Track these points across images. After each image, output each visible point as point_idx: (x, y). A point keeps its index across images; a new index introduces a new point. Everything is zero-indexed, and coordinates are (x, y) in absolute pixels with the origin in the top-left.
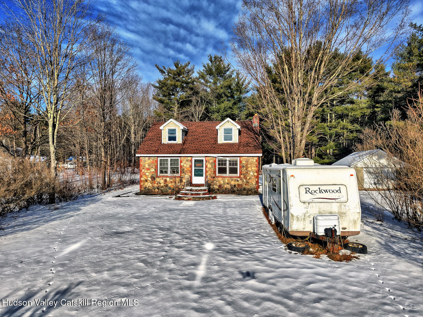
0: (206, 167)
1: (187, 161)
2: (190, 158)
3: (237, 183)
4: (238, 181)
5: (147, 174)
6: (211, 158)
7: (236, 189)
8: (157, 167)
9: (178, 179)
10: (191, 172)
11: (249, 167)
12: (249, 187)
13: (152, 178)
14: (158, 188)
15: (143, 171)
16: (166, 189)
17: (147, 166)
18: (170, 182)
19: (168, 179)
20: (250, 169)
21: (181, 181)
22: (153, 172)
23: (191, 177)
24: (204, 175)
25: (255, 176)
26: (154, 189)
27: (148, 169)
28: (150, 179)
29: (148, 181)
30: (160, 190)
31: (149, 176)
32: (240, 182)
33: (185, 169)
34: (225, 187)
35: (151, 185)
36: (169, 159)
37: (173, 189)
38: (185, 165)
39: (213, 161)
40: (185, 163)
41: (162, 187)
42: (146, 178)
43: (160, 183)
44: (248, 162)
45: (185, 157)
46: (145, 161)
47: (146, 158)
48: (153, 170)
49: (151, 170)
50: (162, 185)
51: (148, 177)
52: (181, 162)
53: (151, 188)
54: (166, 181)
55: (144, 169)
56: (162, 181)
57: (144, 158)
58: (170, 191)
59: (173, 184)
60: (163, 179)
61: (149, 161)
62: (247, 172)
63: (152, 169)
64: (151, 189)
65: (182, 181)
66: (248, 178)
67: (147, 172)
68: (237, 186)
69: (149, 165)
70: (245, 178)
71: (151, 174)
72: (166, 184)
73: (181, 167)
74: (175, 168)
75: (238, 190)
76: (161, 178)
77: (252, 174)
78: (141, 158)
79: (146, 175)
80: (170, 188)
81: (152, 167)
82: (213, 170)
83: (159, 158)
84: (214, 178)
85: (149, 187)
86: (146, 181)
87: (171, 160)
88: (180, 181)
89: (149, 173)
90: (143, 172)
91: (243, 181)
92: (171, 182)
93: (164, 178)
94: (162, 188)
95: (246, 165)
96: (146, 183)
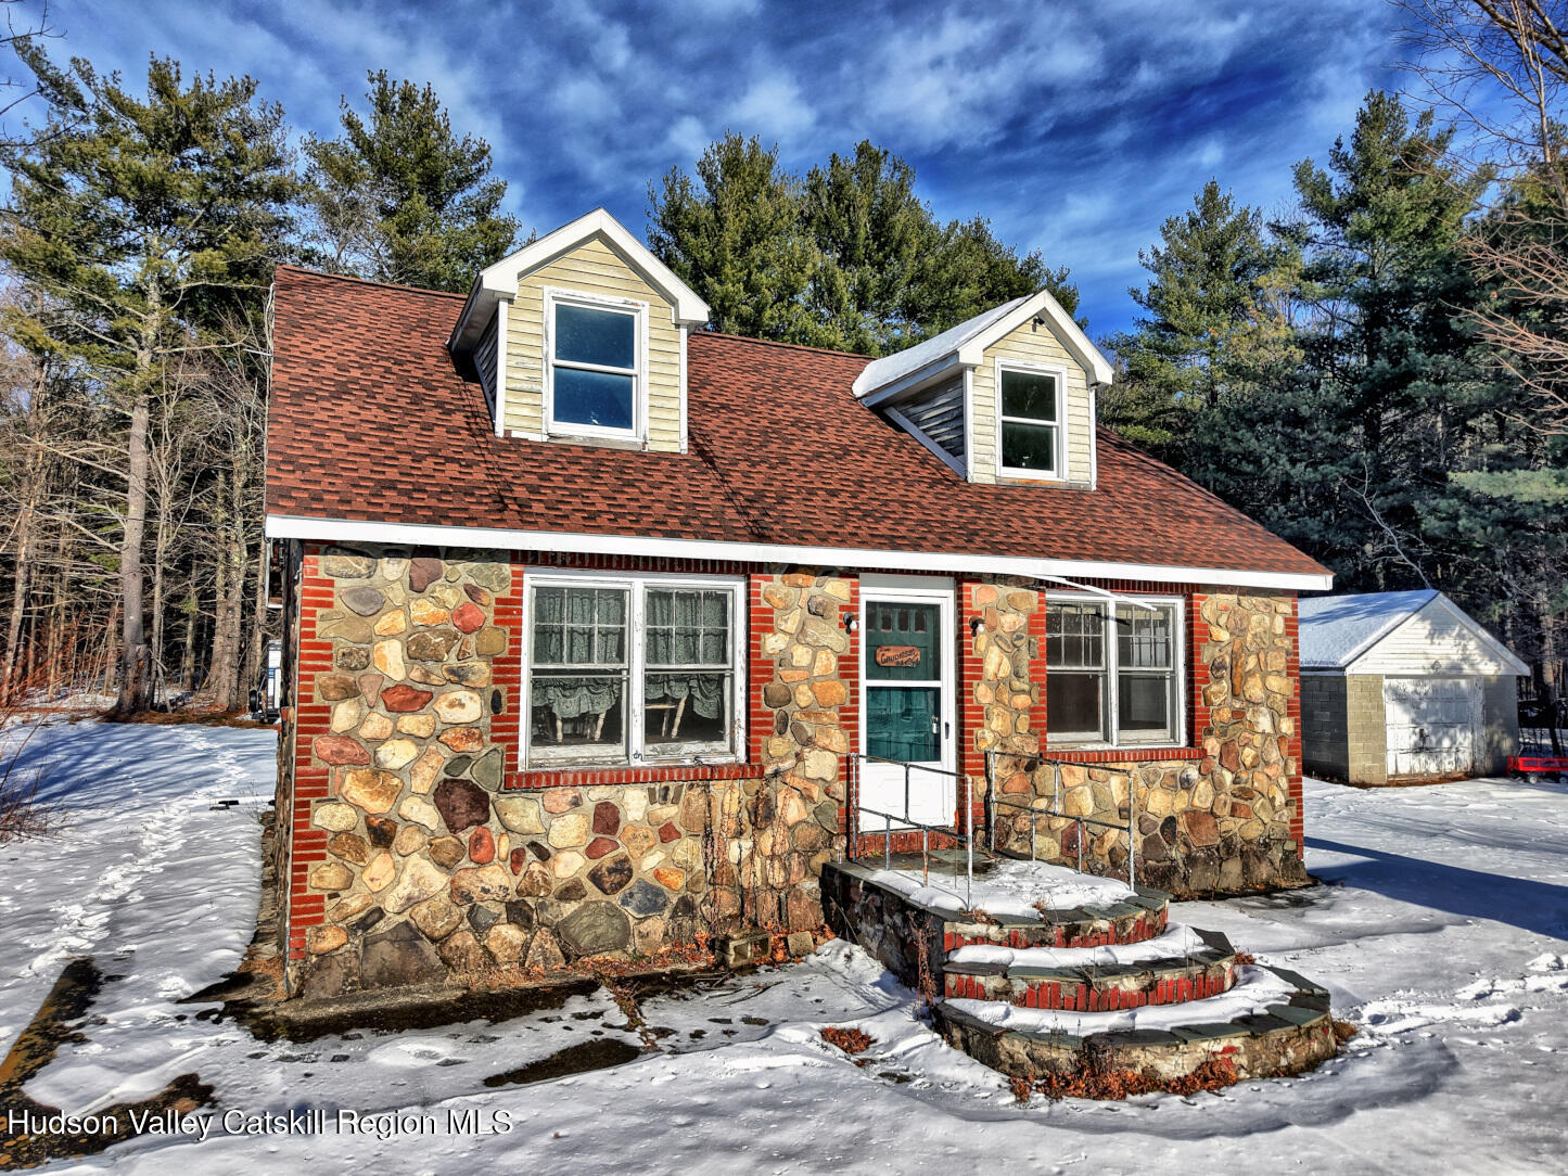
0: (967, 669)
1: (817, 611)
2: (837, 589)
3: (1181, 802)
4: (1186, 784)
5: (396, 755)
6: (1012, 590)
7: (1177, 853)
8: (505, 668)
9: (730, 798)
10: (848, 720)
11: (1251, 674)
12: (1254, 831)
13: (459, 799)
14: (518, 913)
15: (343, 716)
16: (613, 913)
17: (392, 662)
18: (654, 835)
19: (634, 803)
20: (1254, 689)
21: (761, 814)
22: (471, 731)
23: (847, 770)
24: (949, 746)
25: (1282, 738)
26: (479, 928)
27: (406, 699)
28: (428, 815)
29: (406, 839)
30: (542, 936)
31: (426, 778)
32: (1203, 796)
33: (804, 696)
34: (1107, 846)
35: (438, 880)
36: (637, 586)
37: (686, 906)
38: (801, 656)
39: (1023, 620)
40: (800, 636)
41: (570, 892)
42: (378, 806)
43: (543, 855)
44: (1244, 630)
45: (800, 578)
46: (371, 603)
47: (392, 569)
48: (471, 708)
49: (441, 706)
50: (570, 866)
51: (396, 795)
52: (760, 621)
53: (435, 915)
54: (607, 820)
55: (350, 692)
56: (569, 831)
57: (361, 563)
58: (657, 925)
59: (688, 849)
60: (576, 803)
61: (423, 609)
62: (1238, 715)
63: (462, 694)
64: (440, 927)
65: (770, 816)
66: (1248, 755)
67: (398, 734)
68: (1182, 828)
69: (418, 651)
70: (1228, 754)
71: (446, 754)
72: (607, 861)
73: (758, 667)
74: (683, 678)
75: (1190, 860)
76: (561, 796)
77: (1264, 723)
78: (324, 565)
79: (378, 771)
80: (652, 901)
81: (459, 677)
82: (1022, 701)
83: (533, 579)
84: (1031, 767)
85: (411, 902)
86: (382, 835)
87: (656, 597)
88: (754, 812)
89: (418, 740)
90: (346, 736)
91: (1217, 786)
92: (667, 833)
93: (599, 793)
94: (569, 908)
95: (1234, 656)
96: (379, 865)
